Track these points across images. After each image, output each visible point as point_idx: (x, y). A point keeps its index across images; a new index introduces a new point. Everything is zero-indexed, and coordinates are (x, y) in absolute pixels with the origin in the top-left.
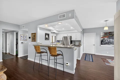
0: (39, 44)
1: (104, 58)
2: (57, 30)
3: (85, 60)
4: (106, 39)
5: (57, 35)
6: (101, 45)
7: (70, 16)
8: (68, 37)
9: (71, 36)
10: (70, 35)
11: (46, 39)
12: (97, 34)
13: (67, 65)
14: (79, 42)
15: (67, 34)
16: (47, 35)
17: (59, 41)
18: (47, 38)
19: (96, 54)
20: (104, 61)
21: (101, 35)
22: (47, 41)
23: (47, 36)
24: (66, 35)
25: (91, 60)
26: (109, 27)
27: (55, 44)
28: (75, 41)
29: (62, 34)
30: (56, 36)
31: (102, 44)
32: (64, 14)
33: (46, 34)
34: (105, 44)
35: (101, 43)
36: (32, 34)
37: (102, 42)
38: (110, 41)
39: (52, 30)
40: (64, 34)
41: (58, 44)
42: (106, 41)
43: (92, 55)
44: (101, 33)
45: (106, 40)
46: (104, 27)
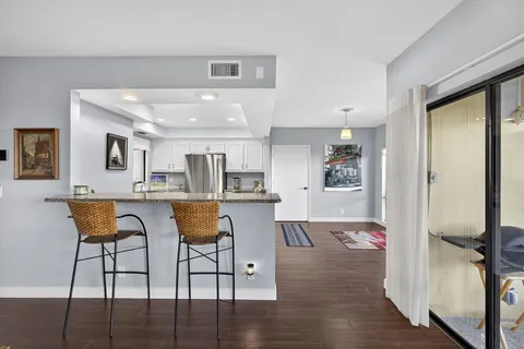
0: (82, 191)
1: (338, 231)
2: (160, 120)
3: (288, 245)
4: (338, 167)
5: (152, 147)
6: (326, 189)
7: (262, 77)
8: (209, 157)
9: (222, 151)
10: (217, 148)
11: (112, 164)
12: (312, 151)
13: (250, 271)
14: (257, 179)
15: (206, 143)
16: (115, 145)
17: (161, 176)
18: (115, 161)
19: (311, 220)
20: (340, 240)
21: (327, 153)
22: (115, 175)
23: (116, 150)
24: (199, 150)
25: (306, 243)
26: (354, 130)
27: (144, 189)
28: (237, 176)
29: (182, 143)
30: (147, 149)
31: (327, 184)
32: (234, 62)
33: (110, 139)
34: (335, 184)
35: (326, 179)
36: (22, 132)
37: (329, 179)
38: (348, 172)
39: (143, 121)
40: (193, 143)
41: (157, 188)
42: (339, 174)
43: (300, 223)
44: (326, 146)
45: (337, 171)
46: (340, 130)
